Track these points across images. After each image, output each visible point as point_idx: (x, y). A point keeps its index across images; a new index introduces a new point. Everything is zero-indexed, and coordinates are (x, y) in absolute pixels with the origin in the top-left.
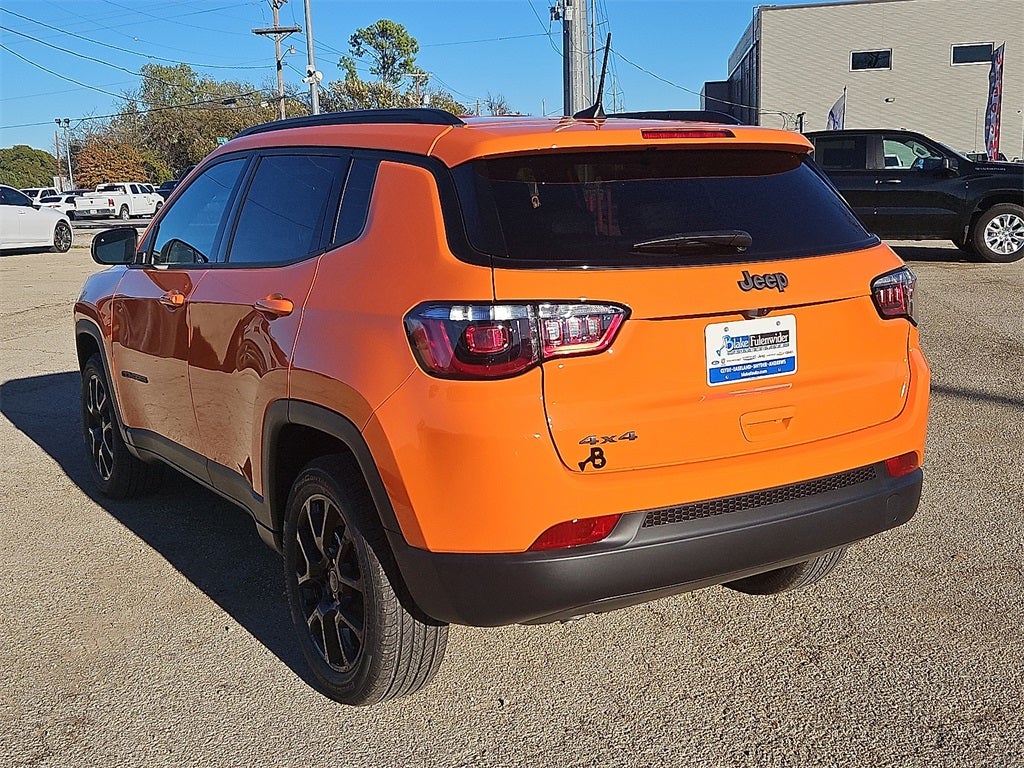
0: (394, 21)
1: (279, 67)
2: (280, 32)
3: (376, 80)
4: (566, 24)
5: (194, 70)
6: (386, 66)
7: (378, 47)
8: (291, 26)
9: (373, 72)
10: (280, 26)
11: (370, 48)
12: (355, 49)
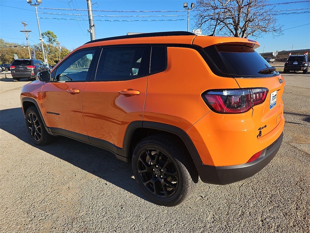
0: (51, 31)
1: (27, 39)
2: (26, 32)
3: (49, 43)
4: (91, 34)
5: (4, 40)
6: (50, 40)
7: (48, 36)
8: (29, 31)
9: (47, 41)
10: (26, 30)
11: (46, 37)
12: (42, 36)
